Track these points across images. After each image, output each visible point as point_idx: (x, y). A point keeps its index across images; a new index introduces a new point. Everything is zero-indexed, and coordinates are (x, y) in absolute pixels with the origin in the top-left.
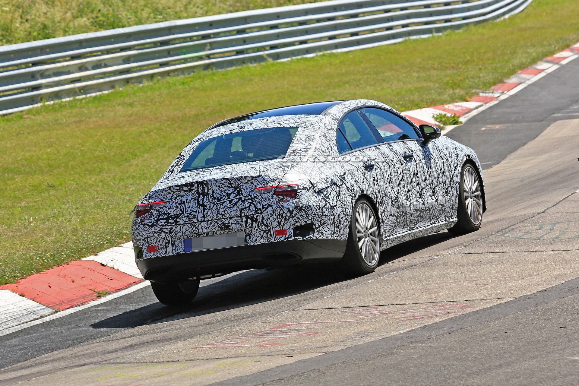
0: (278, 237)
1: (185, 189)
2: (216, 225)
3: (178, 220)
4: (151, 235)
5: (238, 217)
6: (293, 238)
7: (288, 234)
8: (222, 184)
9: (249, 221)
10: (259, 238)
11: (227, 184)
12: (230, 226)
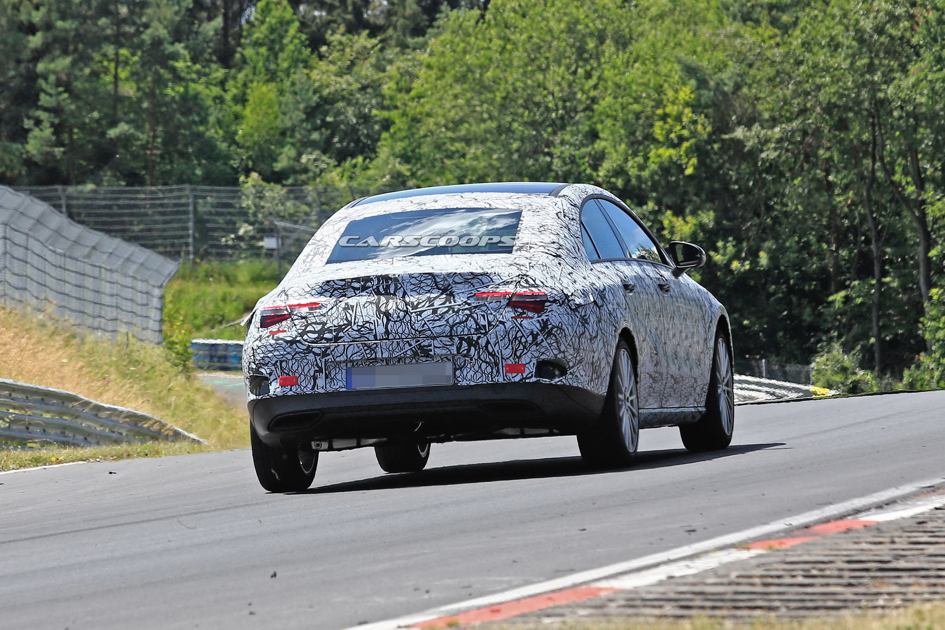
0: (510, 375)
1: (356, 285)
2: (407, 347)
3: (341, 334)
4: (289, 357)
5: (446, 336)
6: (534, 379)
7: (527, 372)
8: (421, 282)
9: (465, 344)
10: (479, 375)
11: (429, 282)
12: (431, 350)
